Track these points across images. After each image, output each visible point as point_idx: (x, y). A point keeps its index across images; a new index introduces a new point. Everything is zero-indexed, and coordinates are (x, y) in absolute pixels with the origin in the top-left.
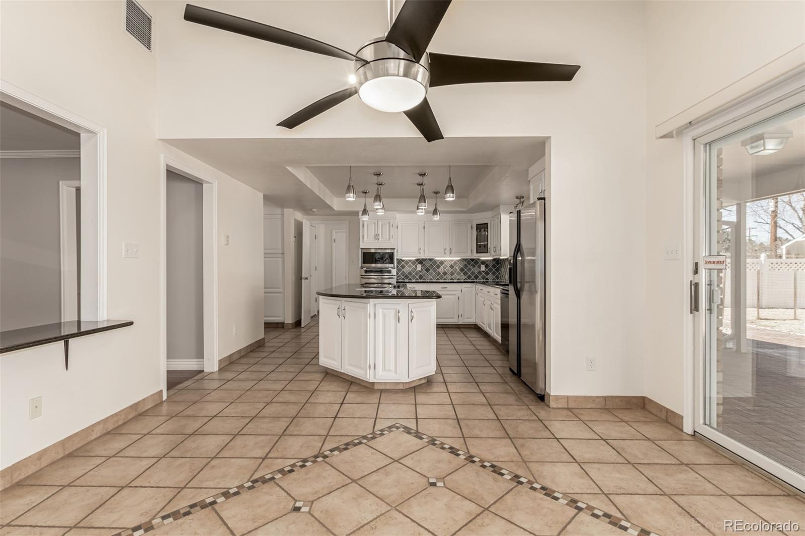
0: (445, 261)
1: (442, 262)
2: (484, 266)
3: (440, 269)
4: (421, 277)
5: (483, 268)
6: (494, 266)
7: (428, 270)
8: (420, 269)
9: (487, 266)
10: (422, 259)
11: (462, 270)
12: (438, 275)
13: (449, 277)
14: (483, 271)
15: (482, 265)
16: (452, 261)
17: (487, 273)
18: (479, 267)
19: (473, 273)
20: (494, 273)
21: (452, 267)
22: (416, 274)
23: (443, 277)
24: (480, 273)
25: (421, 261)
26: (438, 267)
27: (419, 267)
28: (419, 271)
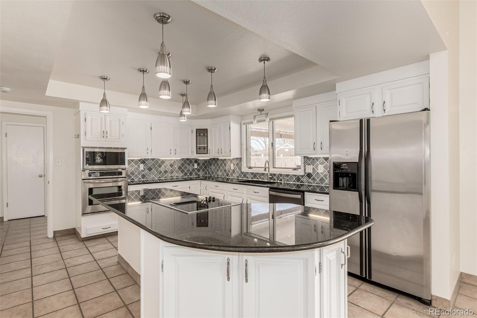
0: (166, 160)
1: (163, 162)
2: (196, 164)
3: (162, 167)
4: (143, 176)
5: (196, 166)
6: (203, 164)
7: (150, 169)
8: (143, 169)
9: (198, 164)
10: (145, 159)
11: (180, 168)
12: (160, 174)
13: (170, 175)
14: (196, 169)
15: (195, 164)
16: (172, 160)
17: (199, 170)
18: (193, 165)
19: (188, 170)
20: (203, 170)
21: (171, 166)
22: (139, 174)
23: (164, 176)
24: (193, 170)
25: (143, 161)
26: (160, 166)
27: (142, 166)
28: (142, 170)
